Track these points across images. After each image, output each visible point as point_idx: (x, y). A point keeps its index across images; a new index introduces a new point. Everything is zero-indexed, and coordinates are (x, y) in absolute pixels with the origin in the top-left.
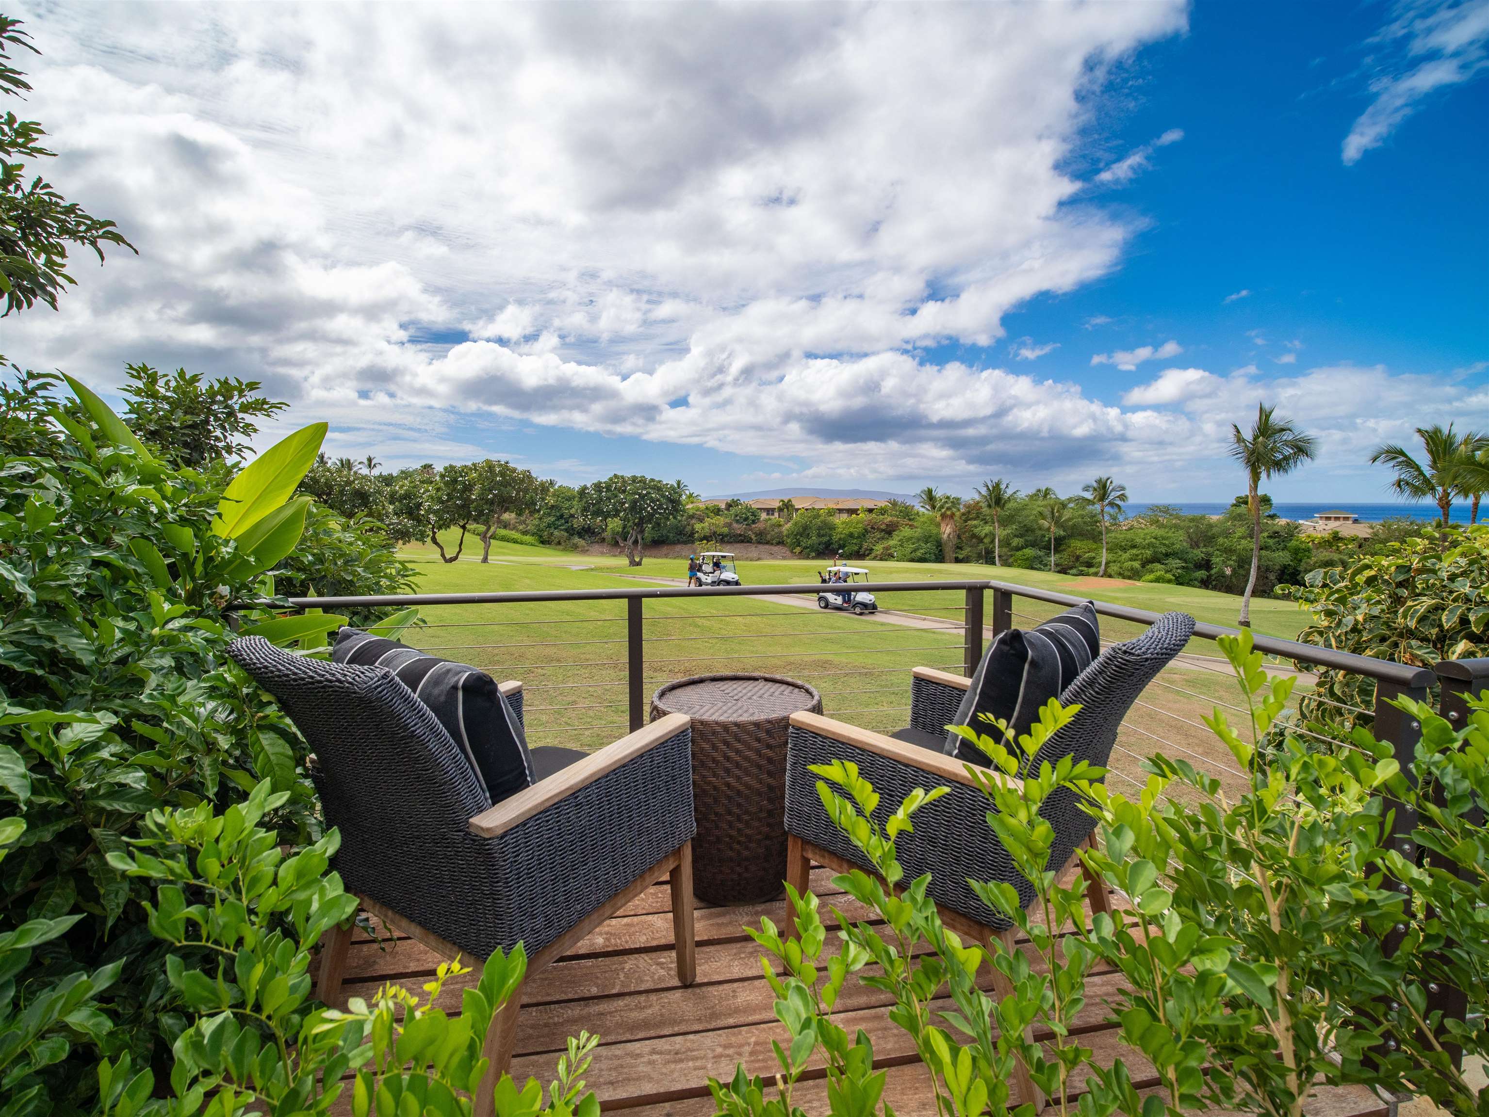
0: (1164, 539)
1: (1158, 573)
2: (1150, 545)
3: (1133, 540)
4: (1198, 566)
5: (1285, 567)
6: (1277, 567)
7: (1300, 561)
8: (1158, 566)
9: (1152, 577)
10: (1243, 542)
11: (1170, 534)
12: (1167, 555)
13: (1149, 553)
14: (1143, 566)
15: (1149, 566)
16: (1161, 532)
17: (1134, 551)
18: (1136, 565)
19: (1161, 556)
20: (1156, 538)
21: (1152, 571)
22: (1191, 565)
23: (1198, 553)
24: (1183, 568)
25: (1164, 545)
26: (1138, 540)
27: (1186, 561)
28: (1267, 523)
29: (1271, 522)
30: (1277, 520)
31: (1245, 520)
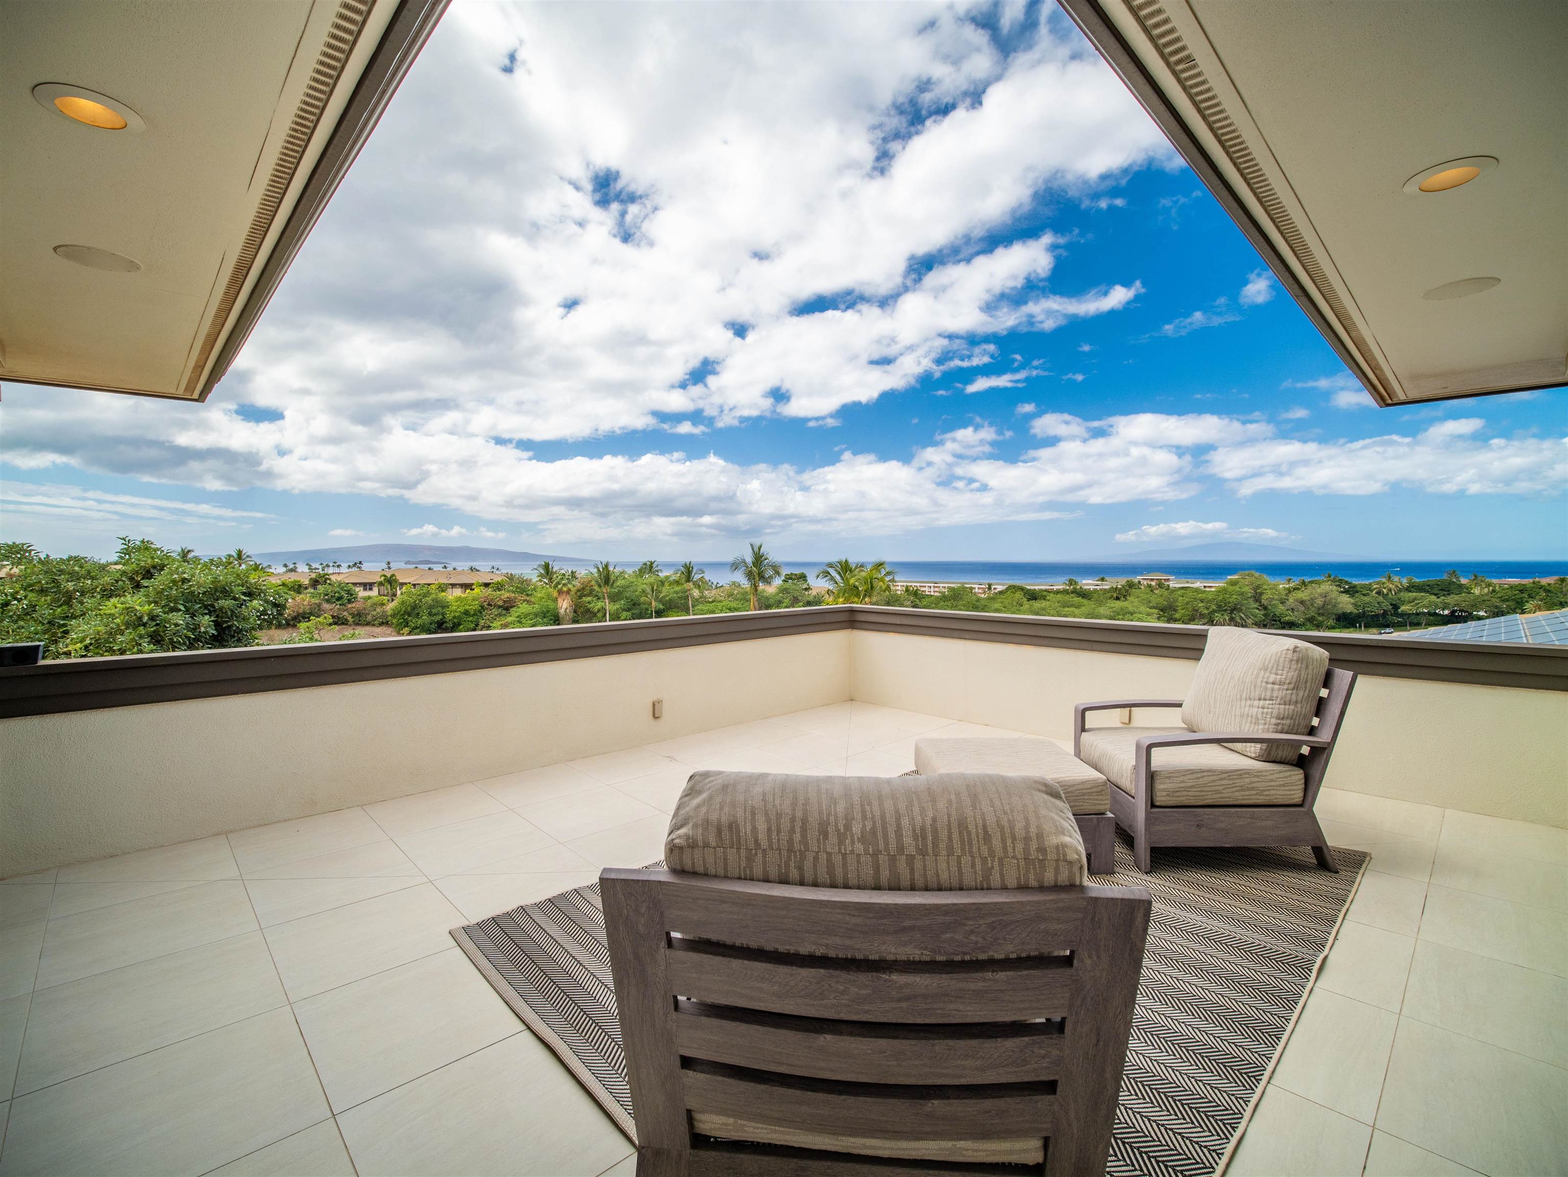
28: (804, 594)
29: (807, 593)
30: (810, 592)
31: (789, 593)
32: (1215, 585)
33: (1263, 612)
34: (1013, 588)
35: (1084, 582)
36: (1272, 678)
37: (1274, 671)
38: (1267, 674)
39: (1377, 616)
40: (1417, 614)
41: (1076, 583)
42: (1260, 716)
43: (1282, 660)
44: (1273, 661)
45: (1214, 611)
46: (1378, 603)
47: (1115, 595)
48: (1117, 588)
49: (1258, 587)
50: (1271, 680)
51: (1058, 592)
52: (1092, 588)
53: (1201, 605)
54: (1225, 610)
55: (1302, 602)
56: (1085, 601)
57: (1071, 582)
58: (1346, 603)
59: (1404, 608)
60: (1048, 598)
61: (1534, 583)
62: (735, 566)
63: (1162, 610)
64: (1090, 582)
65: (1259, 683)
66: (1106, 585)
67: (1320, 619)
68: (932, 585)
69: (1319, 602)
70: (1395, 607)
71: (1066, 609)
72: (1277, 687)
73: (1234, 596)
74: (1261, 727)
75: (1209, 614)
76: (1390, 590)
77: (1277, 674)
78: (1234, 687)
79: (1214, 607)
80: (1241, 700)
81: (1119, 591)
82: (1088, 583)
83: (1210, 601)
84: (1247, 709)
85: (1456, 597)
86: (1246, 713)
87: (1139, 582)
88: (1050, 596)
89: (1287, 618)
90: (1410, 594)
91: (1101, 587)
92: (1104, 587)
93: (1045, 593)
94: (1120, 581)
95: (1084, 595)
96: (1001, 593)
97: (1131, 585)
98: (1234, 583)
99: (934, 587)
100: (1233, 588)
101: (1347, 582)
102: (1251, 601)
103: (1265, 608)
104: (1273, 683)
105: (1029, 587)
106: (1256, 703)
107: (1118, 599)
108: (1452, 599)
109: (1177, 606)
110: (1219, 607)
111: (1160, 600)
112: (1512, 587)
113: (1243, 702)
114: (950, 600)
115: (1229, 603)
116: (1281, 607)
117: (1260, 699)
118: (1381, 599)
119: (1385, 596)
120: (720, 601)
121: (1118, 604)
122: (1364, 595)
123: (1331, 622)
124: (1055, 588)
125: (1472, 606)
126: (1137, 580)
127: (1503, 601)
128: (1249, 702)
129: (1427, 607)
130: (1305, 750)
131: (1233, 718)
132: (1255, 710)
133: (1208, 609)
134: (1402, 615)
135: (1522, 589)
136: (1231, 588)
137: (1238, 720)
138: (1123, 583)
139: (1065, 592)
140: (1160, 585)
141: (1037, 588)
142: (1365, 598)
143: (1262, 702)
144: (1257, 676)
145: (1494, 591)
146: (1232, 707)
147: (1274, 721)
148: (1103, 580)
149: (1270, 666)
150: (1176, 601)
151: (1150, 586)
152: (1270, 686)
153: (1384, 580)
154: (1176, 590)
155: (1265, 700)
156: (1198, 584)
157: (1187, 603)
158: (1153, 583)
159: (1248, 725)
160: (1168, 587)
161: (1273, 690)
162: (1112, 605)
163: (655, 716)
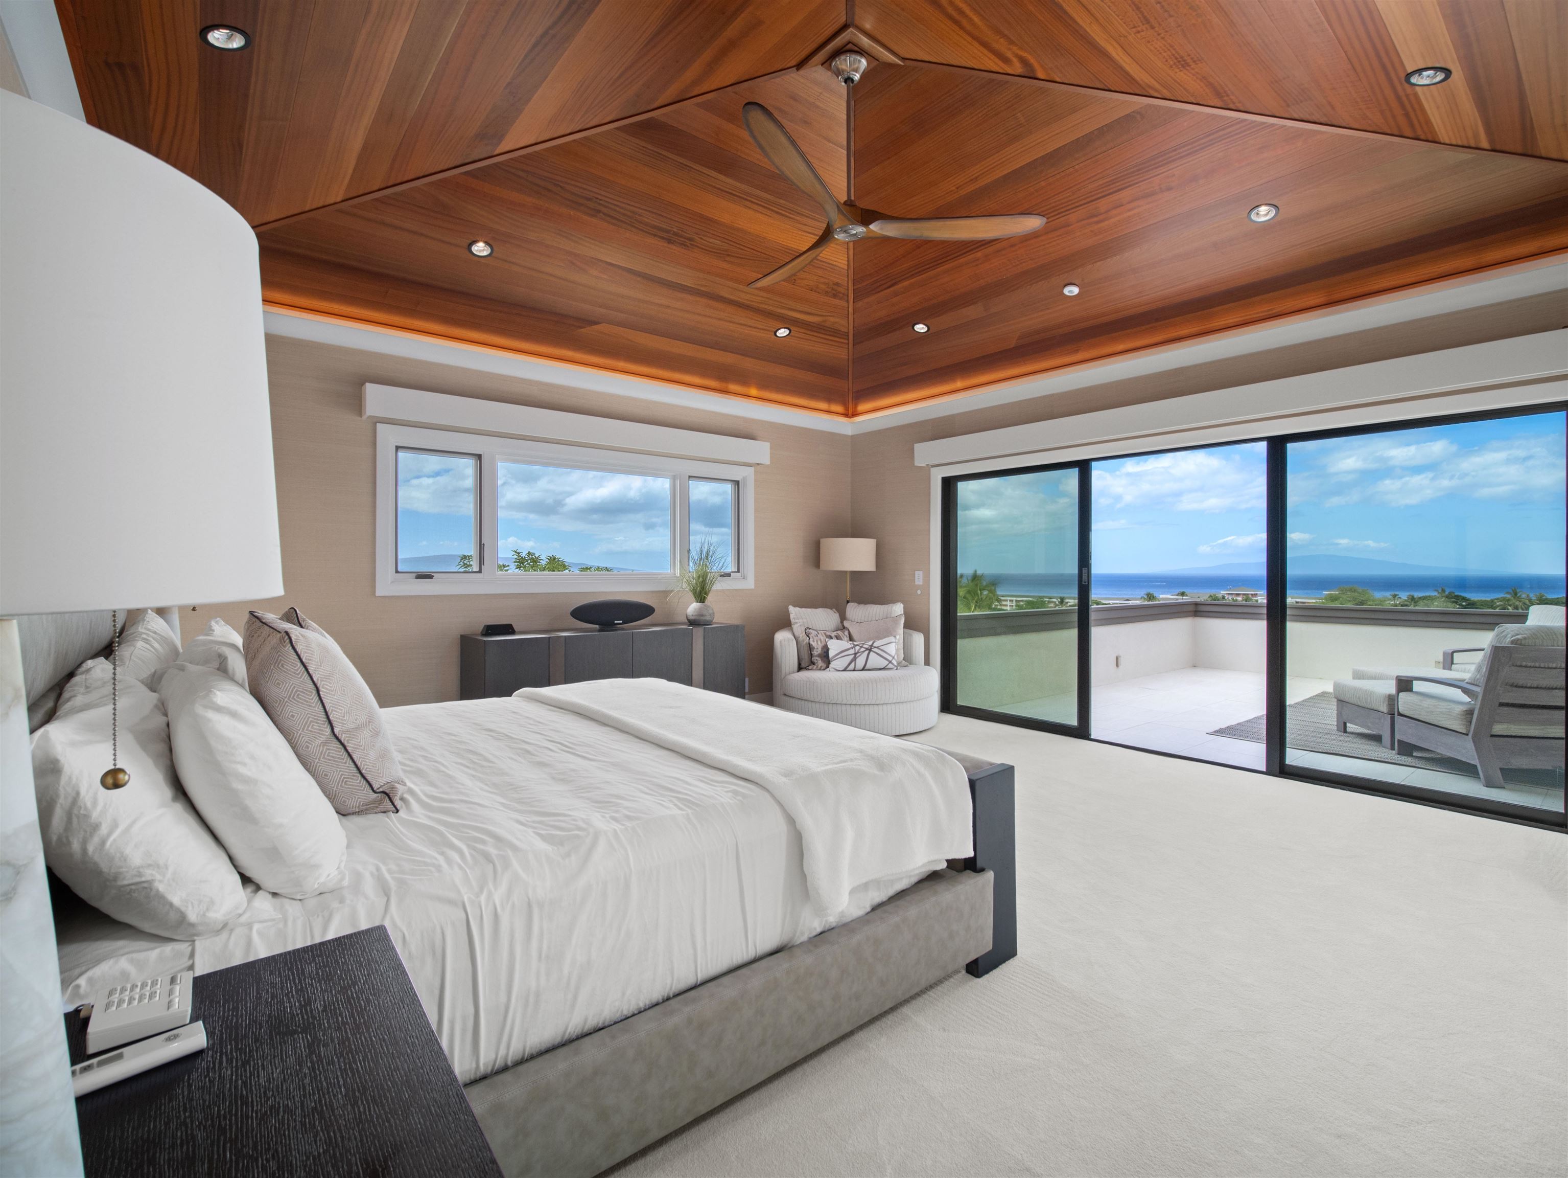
148: (1183, 594)
163: (1117, 665)
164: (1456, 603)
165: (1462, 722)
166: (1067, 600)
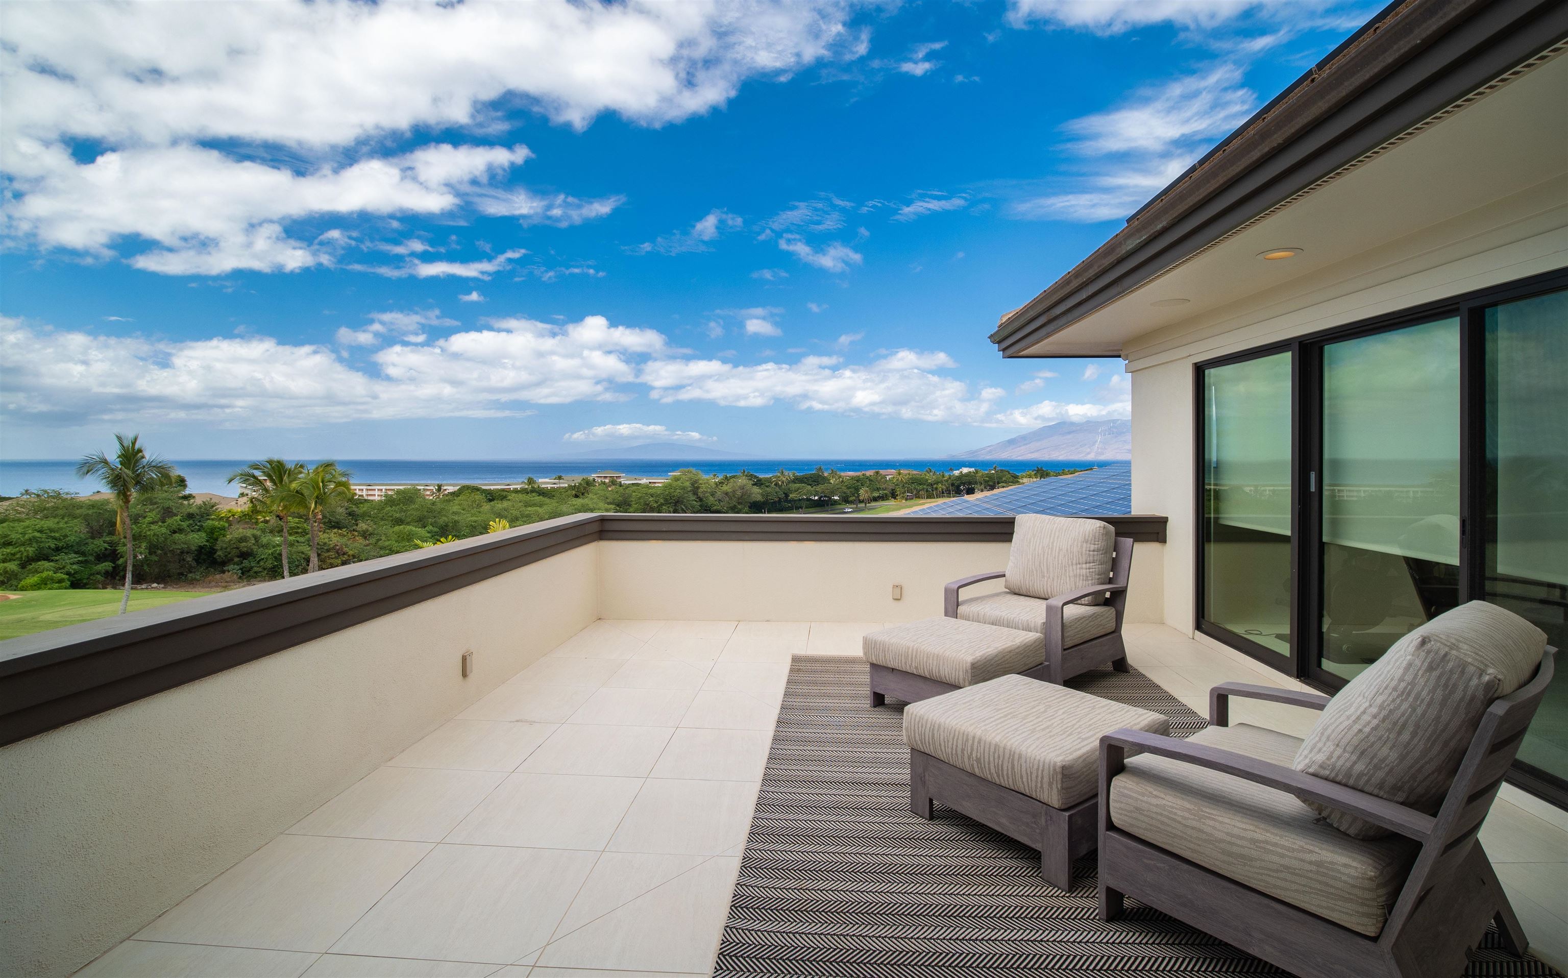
0: (52, 530)
1: (45, 574)
2: (30, 541)
3: (6, 536)
4: (101, 557)
5: (201, 548)
6: (193, 548)
7: (216, 540)
8: (46, 564)
9: (33, 579)
10: (153, 527)
11: (61, 525)
12: (58, 550)
13: (31, 550)
14: (23, 566)
15: (33, 566)
16: (50, 523)
17: (9, 550)
18: (12, 566)
19: (50, 551)
20: (41, 531)
21: (37, 571)
22: (91, 558)
23: (100, 544)
24: (79, 562)
25: (55, 538)
26: (14, 536)
27: (83, 554)
28: (182, 504)
29: (186, 502)
30: (192, 501)
31: (156, 503)
32: (660, 481)
33: (699, 503)
34: (464, 489)
35: (540, 480)
36: (1092, 547)
37: (1093, 542)
38: (1088, 545)
39: (775, 502)
40: (800, 500)
41: (534, 482)
42: (1088, 575)
43: (1097, 534)
44: (1091, 535)
45: (662, 504)
46: (776, 493)
47: (574, 492)
48: (575, 486)
49: (696, 482)
50: (1092, 549)
51: (516, 491)
52: (549, 486)
53: (651, 499)
54: (670, 503)
55: (727, 494)
56: (546, 500)
57: (531, 481)
58: (757, 493)
59: (791, 496)
60: (510, 497)
61: (863, 475)
62: (87, 467)
63: (618, 505)
64: (547, 480)
65: (1084, 552)
66: (563, 483)
67: (739, 507)
68: (364, 488)
69: (739, 493)
70: (787, 495)
71: (529, 509)
72: (1096, 553)
73: (678, 491)
74: (1090, 582)
75: (658, 507)
76: (783, 482)
77: (1094, 544)
78: (1065, 556)
79: (662, 501)
80: (1072, 565)
81: (578, 488)
82: (545, 482)
83: (658, 496)
84: (1078, 571)
85: (822, 487)
86: (1078, 573)
87: (594, 480)
88: (512, 496)
89: (715, 508)
90: (796, 485)
91: (558, 486)
92: (562, 485)
93: (504, 493)
94: (576, 479)
95: (543, 493)
96: (453, 494)
97: (589, 483)
98: (677, 479)
99: (367, 490)
100: (677, 483)
101: (755, 476)
102: (690, 494)
103: (701, 500)
104: (1094, 551)
105: (484, 487)
106: (1084, 566)
107: (576, 496)
108: (819, 488)
109: (631, 501)
110: (666, 500)
111: (616, 496)
112: (852, 478)
113: (1074, 567)
114: (398, 504)
115: (674, 496)
116: (711, 498)
117: (1086, 563)
118: (777, 489)
119: (780, 487)
120: (19, 520)
121: (579, 502)
122: (767, 487)
123: (747, 509)
124: (512, 487)
125: (832, 492)
126: (591, 478)
127: (848, 488)
128: (1078, 566)
129: (806, 495)
130: (1108, 595)
131: (1068, 579)
132: (1084, 571)
133: (656, 502)
134: (790, 501)
135: (858, 479)
136: (675, 484)
137: (1072, 579)
138: (579, 481)
139: (524, 491)
140: (613, 482)
141: (492, 488)
142: (768, 489)
143: (1088, 565)
144: (1082, 546)
145: (842, 481)
146: (1066, 570)
147: (1097, 577)
148: (560, 478)
149: (1090, 539)
150: (630, 496)
151: (604, 483)
152: (1091, 553)
153: (779, 474)
154: (628, 486)
155: (1090, 563)
156: (644, 481)
157: (640, 498)
158: (607, 481)
159: (1081, 582)
160: (621, 485)
161: (1094, 555)
162: (574, 503)
163: (464, 675)
164: (751, 479)
165: (1365, 909)
166: (445, 488)
